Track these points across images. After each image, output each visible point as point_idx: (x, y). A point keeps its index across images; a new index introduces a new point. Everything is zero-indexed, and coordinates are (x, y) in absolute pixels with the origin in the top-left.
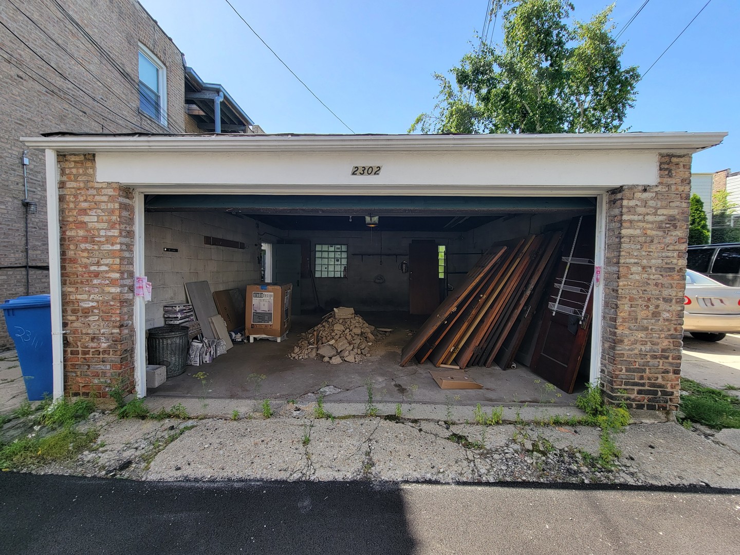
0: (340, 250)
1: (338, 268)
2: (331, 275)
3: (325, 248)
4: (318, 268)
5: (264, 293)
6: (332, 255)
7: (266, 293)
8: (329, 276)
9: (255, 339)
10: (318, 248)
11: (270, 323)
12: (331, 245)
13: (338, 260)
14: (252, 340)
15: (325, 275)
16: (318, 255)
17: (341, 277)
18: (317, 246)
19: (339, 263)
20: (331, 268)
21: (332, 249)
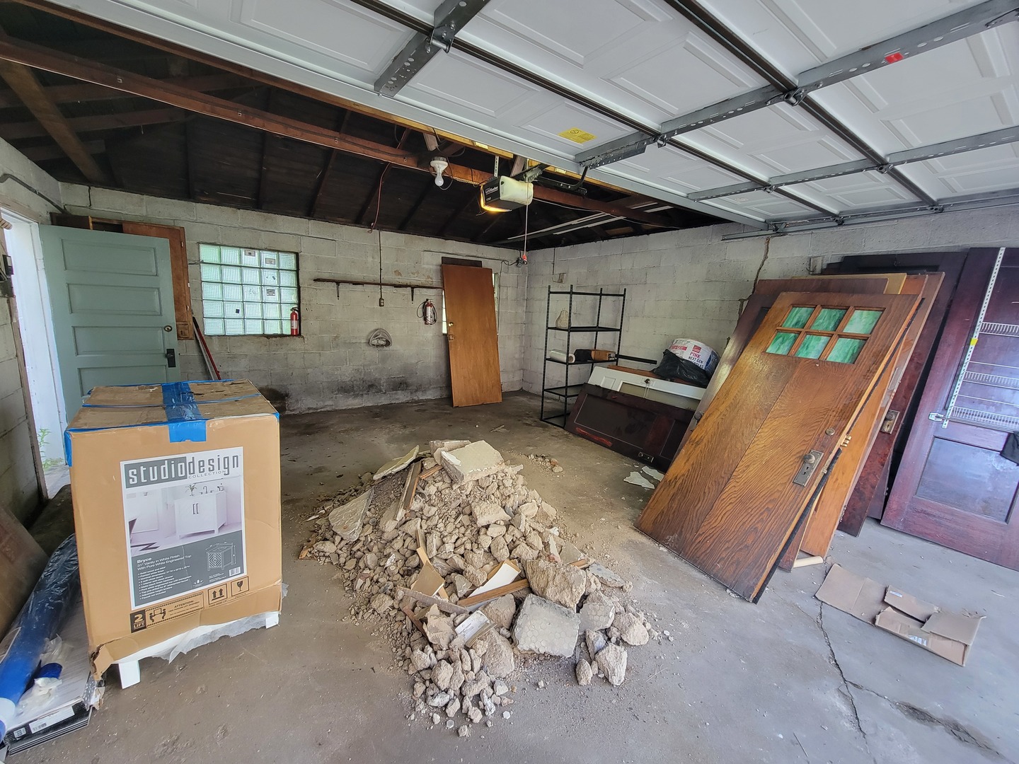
0: (276, 266)
1: (272, 312)
2: (255, 328)
3: (230, 255)
4: (210, 309)
5: (189, 457)
6: (251, 276)
7: (199, 456)
8: (247, 333)
9: (145, 664)
10: (208, 253)
11: (235, 575)
12: (251, 249)
13: (271, 292)
14: (130, 675)
15: (235, 328)
16: (208, 273)
17: (282, 336)
18: (203, 249)
19: (275, 298)
20: (253, 311)
21: (251, 260)
